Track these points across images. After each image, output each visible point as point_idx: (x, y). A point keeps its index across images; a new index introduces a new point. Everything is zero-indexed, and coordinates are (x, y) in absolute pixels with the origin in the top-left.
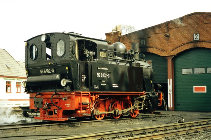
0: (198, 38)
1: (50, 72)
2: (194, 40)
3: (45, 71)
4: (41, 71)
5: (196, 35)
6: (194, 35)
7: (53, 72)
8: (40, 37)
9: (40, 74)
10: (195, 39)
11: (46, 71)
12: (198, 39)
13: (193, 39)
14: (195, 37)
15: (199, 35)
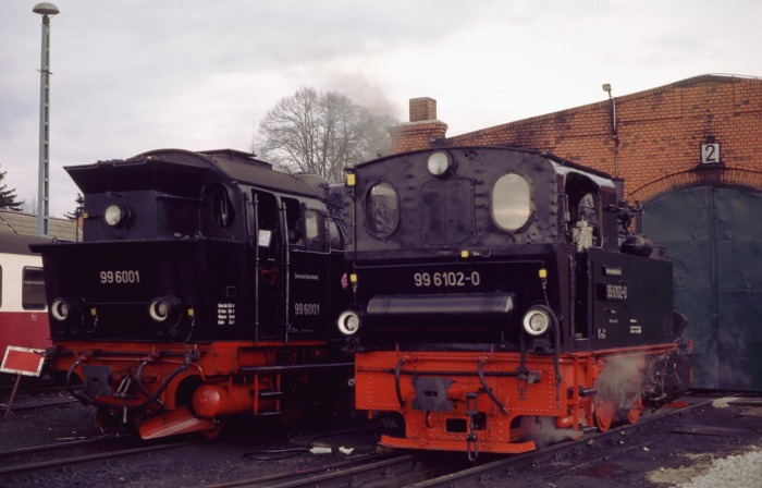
0: (716, 157)
1: (459, 284)
2: (704, 161)
3: (436, 279)
4: (421, 279)
5: (710, 149)
6: (704, 147)
7: (477, 284)
8: (425, 155)
9: (412, 291)
10: (708, 159)
11: (443, 279)
12: (717, 161)
13: (701, 158)
14: (705, 154)
15: (720, 148)
